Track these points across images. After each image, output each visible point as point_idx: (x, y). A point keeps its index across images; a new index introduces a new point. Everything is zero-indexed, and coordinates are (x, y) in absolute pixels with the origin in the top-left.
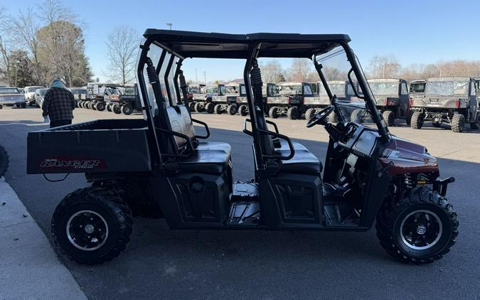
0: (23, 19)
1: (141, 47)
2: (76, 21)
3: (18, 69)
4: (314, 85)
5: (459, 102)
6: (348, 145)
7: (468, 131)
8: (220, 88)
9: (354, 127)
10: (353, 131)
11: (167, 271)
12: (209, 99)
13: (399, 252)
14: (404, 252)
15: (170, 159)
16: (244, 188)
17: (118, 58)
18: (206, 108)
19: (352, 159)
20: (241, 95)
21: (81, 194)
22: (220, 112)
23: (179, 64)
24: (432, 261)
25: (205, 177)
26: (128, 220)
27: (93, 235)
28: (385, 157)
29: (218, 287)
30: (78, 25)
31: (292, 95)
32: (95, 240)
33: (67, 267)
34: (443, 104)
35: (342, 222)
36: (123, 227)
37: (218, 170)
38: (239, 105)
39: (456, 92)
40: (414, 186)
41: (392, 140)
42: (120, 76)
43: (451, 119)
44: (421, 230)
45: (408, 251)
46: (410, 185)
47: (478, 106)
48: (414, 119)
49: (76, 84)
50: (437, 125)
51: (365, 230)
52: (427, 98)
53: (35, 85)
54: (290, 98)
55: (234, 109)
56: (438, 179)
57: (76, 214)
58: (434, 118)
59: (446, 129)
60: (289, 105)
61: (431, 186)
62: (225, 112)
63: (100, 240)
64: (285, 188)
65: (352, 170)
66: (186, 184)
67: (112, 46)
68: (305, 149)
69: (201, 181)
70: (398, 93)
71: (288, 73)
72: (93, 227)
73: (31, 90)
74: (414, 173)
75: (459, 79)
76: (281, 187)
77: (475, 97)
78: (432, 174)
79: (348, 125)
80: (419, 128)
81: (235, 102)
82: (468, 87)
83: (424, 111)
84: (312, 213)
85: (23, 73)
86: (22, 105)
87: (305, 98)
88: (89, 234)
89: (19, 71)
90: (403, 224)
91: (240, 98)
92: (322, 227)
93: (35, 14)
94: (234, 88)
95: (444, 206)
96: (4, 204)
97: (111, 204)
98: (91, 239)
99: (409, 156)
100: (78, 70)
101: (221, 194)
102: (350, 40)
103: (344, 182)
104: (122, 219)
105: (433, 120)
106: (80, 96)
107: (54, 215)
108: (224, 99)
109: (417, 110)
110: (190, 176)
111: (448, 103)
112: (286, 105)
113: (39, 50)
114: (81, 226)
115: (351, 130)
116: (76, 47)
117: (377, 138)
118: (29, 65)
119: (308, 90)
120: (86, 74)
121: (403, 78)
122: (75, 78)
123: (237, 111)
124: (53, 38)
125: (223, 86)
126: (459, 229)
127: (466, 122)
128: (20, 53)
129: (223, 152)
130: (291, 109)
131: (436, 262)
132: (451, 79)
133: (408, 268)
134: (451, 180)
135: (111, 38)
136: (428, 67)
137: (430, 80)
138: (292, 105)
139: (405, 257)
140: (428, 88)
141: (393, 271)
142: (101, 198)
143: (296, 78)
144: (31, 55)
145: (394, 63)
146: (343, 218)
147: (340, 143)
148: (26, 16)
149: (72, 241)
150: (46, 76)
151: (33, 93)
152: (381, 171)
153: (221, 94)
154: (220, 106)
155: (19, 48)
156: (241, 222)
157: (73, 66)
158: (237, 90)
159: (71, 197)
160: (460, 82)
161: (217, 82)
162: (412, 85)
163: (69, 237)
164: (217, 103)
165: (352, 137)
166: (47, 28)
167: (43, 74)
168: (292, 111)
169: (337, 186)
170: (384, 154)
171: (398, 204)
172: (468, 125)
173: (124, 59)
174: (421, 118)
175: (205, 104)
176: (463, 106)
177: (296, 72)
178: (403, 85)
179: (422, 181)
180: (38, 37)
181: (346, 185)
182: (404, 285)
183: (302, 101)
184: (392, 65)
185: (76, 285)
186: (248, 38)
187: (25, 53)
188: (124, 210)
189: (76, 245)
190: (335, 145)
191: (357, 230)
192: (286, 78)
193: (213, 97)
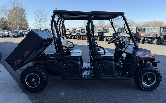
0: (4, 6)
1: (52, 16)
2: (23, 7)
3: (2, 23)
4: (106, 29)
5: (157, 35)
6: (123, 50)
7: (160, 45)
8: (74, 30)
9: (125, 44)
10: (125, 45)
11: (61, 94)
12: (70, 34)
13: (142, 87)
14: (143, 87)
15: (62, 55)
16: (86, 65)
17: (38, 20)
18: (69, 37)
19: (124, 55)
20: (82, 33)
21: (30, 68)
22: (74, 39)
23: (63, 22)
24: (153, 90)
25: (75, 62)
26: (47, 77)
27: (35, 82)
28: (137, 54)
29: (80, 100)
30: (24, 8)
31: (99, 33)
32: (36, 84)
33: (25, 93)
34: (151, 36)
35: (122, 76)
36: (45, 79)
37: (79, 59)
38: (81, 36)
39: (155, 32)
40: (146, 64)
41: (139, 48)
42: (39, 26)
43: (154, 41)
44: (149, 79)
45: (144, 86)
46: (145, 64)
47: (163, 36)
48: (141, 41)
49: (23, 29)
50: (149, 43)
51: (130, 79)
52: (146, 34)
53: (8, 29)
54: (99, 34)
55: (79, 38)
56: (154, 61)
57: (29, 75)
58: (148, 40)
59: (152, 44)
60: (98, 36)
61: (151, 64)
62: (76, 38)
63: (37, 84)
64: (102, 65)
65: (124, 58)
66: (68, 64)
67: (36, 16)
68: (108, 51)
69: (73, 63)
70: (136, 32)
71: (97, 25)
72: (35, 79)
73: (7, 31)
74: (146, 59)
75: (156, 27)
76: (100, 64)
77: (162, 33)
78: (152, 60)
79: (123, 43)
80: (143, 44)
81: (79, 35)
82: (159, 30)
83: (145, 38)
84: (111, 74)
85: (4, 25)
86: (4, 36)
87: (104, 34)
88: (33, 82)
89: (3, 24)
90: (143, 77)
91: (81, 34)
92: (115, 78)
93: (8, 4)
94: (79, 30)
95: (157, 70)
96: (1, 71)
97: (41, 71)
98: (34, 84)
99: (145, 54)
100: (24, 24)
101: (80, 67)
102: (125, 14)
103: (121, 63)
104: (45, 76)
105: (148, 41)
106: (25, 33)
107: (21, 75)
108: (76, 34)
109: (142, 38)
110: (69, 61)
111: (153, 35)
112: (97, 36)
113: (10, 17)
114: (30, 79)
115: (124, 45)
116: (23, 16)
117: (134, 48)
118: (6, 22)
119: (105, 31)
120: (27, 25)
121: (137, 27)
122: (23, 27)
123: (80, 38)
124: (15, 13)
125: (75, 29)
126: (162, 79)
127: (159, 42)
128: (3, 18)
129: (79, 52)
130: (99, 37)
131: (154, 90)
132: (154, 27)
133: (145, 92)
134: (159, 62)
135: (35, 13)
136: (145, 23)
137: (147, 27)
138: (99, 36)
139: (144, 88)
140: (146, 30)
141: (140, 93)
142: (38, 69)
143: (100, 27)
144: (7, 19)
145: (133, 22)
146: (122, 75)
147: (120, 49)
148: (5, 5)
149: (27, 84)
150: (12, 26)
151: (8, 32)
152: (136, 59)
153: (75, 32)
154: (74, 36)
155: (3, 16)
156: (87, 77)
157: (22, 23)
158: (80, 31)
159: (27, 69)
160: (157, 28)
161: (73, 28)
162: (140, 29)
163: (26, 83)
164: (73, 35)
165: (124, 47)
166: (13, 10)
167: (11, 25)
168: (99, 38)
169: (118, 64)
170: (136, 53)
171: (141, 70)
172: (159, 43)
173: (40, 20)
174: (144, 40)
175: (69, 36)
176: (158, 36)
177: (100, 25)
178: (137, 29)
179: (149, 62)
180: (9, 13)
181: (122, 64)
182: (144, 98)
183: (103, 35)
184: (132, 22)
185: (29, 100)
186: (89, 13)
187: (5, 18)
188: (45, 73)
189: (29, 86)
190: (118, 50)
191: (127, 79)
192: (96, 27)
193: (72, 33)
